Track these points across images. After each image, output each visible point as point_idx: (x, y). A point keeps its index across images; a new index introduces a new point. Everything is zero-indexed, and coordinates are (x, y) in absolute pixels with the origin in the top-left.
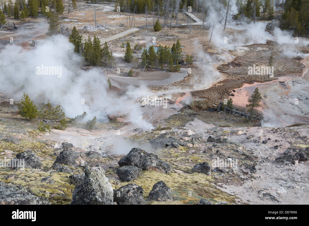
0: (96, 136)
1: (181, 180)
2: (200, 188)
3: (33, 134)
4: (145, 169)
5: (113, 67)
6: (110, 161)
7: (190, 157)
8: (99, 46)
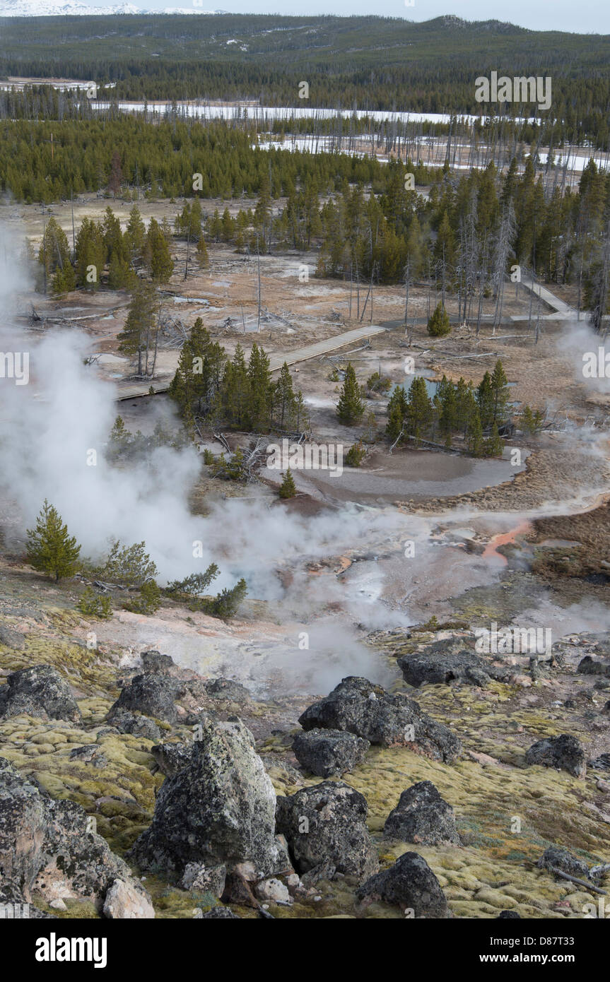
0: (243, 638)
1: (490, 786)
2: (547, 815)
3: (62, 623)
4: (378, 741)
5: (304, 438)
6: (278, 714)
7: (520, 717)
8: (265, 373)
